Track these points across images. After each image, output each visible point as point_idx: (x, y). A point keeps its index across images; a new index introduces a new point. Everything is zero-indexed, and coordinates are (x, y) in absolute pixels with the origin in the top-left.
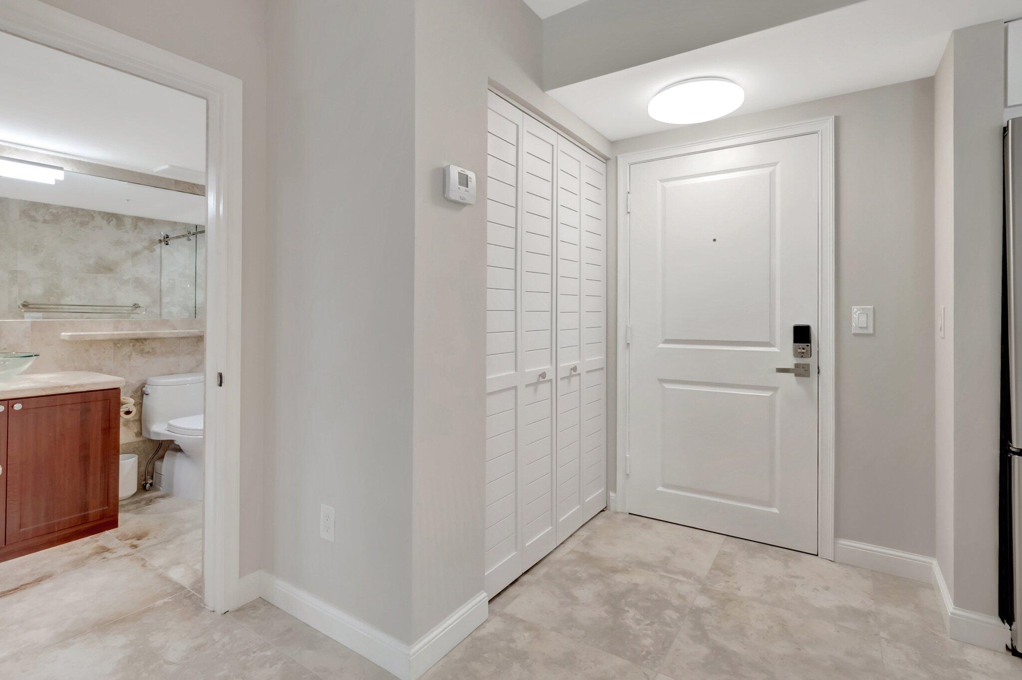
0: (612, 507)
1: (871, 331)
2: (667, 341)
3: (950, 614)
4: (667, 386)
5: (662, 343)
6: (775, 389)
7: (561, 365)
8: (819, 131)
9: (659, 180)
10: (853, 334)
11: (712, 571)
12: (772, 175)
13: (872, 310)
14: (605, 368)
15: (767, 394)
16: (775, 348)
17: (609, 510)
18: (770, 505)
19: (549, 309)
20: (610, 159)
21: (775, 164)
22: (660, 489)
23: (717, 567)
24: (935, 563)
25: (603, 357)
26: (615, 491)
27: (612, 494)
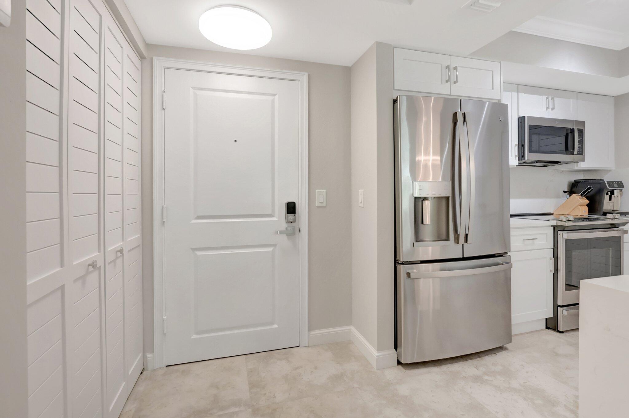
0: (150, 367)
1: (324, 204)
2: (199, 218)
3: (376, 357)
4: (199, 253)
5: (194, 219)
6: (274, 245)
7: (109, 249)
8: (299, 80)
9: (192, 88)
10: (317, 207)
11: (251, 391)
12: (273, 102)
13: (325, 192)
14: (141, 246)
15: (270, 249)
16: (274, 218)
17: (147, 370)
18: (272, 323)
19: (96, 191)
20: (145, 58)
21: (275, 95)
22: (194, 337)
23: (252, 385)
24: (352, 328)
25: (139, 235)
26: (152, 351)
27: (149, 355)
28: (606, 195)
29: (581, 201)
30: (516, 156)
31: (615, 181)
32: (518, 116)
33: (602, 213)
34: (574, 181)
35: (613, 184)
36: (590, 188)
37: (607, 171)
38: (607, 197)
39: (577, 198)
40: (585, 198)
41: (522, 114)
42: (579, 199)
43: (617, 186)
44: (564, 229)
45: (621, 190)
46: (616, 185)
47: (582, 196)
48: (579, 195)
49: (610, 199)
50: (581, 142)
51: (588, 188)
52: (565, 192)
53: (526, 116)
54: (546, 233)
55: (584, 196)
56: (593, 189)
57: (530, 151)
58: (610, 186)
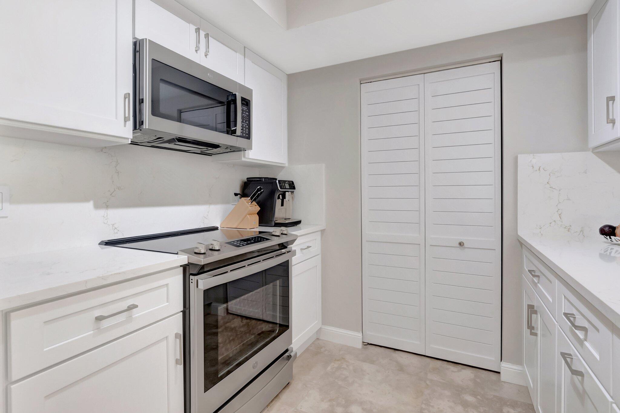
28: (278, 199)
29: (250, 208)
30: (126, 120)
31: (287, 181)
32: (134, 38)
33: (274, 224)
34: (246, 179)
35: (284, 185)
36: (260, 189)
37: (281, 168)
38: (279, 202)
39: (246, 203)
40: (256, 204)
41: (140, 36)
42: (248, 205)
43: (289, 188)
44: (202, 270)
45: (292, 192)
46: (287, 186)
47: (252, 200)
48: (249, 199)
49: (282, 205)
50: (247, 119)
51: (258, 189)
52: (236, 195)
53: (146, 39)
54: (167, 285)
55: (255, 200)
56: (263, 191)
57: (155, 112)
58: (281, 188)
